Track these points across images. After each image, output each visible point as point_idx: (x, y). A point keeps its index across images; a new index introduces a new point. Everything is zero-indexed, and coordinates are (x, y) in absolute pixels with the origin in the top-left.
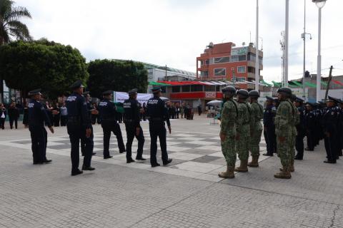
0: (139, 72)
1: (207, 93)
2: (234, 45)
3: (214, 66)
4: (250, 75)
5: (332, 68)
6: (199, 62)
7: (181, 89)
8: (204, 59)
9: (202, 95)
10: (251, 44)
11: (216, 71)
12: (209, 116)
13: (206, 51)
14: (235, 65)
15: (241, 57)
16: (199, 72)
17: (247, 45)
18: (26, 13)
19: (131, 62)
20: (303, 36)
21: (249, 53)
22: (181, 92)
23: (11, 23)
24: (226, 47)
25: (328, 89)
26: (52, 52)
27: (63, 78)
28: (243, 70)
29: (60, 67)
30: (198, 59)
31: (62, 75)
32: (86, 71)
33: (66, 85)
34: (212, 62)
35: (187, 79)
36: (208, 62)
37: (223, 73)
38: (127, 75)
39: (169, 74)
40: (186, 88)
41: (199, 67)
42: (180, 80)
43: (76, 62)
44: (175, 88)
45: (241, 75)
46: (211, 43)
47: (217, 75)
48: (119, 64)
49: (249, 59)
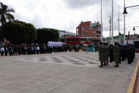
0: (56, 33)
1: (81, 41)
2: (91, 22)
3: (83, 31)
4: (98, 34)
5: (129, 32)
6: (77, 29)
7: (71, 40)
8: (79, 28)
9: (80, 42)
10: (98, 22)
11: (84, 33)
12: (83, 51)
13: (80, 24)
14: (92, 30)
15: (94, 27)
16: (77, 33)
17: (96, 22)
18: (13, 11)
19: (53, 30)
20: (118, 20)
21: (97, 26)
24: (88, 23)
25: (128, 40)
26: (24, 26)
27: (28, 36)
28: (95, 32)
29: (27, 32)
30: (77, 28)
31: (28, 35)
32: (36, 33)
33: (29, 39)
34: (83, 29)
35: (73, 36)
36: (81, 29)
37: (87, 33)
38: (51, 35)
39: (66, 34)
40: (73, 39)
41: (77, 31)
42: (70, 36)
43: (33, 30)
44: (69, 40)
45: (94, 34)
46: (82, 21)
47: (85, 34)
48: (48, 30)
49: (97, 28)
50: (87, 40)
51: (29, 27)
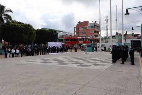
0: (55, 34)
1: (79, 41)
2: (89, 22)
3: (81, 30)
4: (96, 34)
5: (127, 32)
6: (75, 29)
7: (69, 40)
8: (77, 28)
9: (78, 42)
10: (95, 22)
11: (82, 32)
13: (78, 24)
14: (90, 30)
15: (92, 27)
16: (75, 33)
17: (94, 22)
18: (11, 11)
19: (52, 30)
20: (116, 20)
21: (95, 25)
22: (69, 41)
23: (5, 15)
24: (86, 23)
25: (126, 39)
26: (23, 27)
27: (27, 37)
28: (93, 32)
29: (26, 33)
30: (75, 28)
31: (27, 36)
32: (35, 34)
33: (28, 40)
34: (81, 29)
35: (71, 36)
36: (79, 29)
37: (85, 33)
38: (50, 35)
39: (64, 34)
40: (71, 40)
41: (75, 31)
42: (68, 36)
43: (32, 30)
44: (67, 40)
45: (92, 34)
46: (80, 21)
47: (82, 34)
48: (47, 31)
49: (95, 28)
50: (85, 40)
51: (28, 28)
